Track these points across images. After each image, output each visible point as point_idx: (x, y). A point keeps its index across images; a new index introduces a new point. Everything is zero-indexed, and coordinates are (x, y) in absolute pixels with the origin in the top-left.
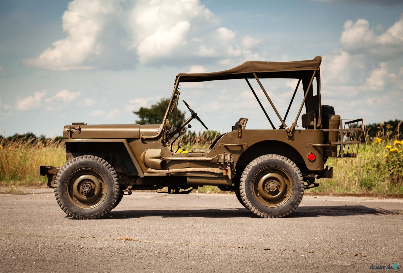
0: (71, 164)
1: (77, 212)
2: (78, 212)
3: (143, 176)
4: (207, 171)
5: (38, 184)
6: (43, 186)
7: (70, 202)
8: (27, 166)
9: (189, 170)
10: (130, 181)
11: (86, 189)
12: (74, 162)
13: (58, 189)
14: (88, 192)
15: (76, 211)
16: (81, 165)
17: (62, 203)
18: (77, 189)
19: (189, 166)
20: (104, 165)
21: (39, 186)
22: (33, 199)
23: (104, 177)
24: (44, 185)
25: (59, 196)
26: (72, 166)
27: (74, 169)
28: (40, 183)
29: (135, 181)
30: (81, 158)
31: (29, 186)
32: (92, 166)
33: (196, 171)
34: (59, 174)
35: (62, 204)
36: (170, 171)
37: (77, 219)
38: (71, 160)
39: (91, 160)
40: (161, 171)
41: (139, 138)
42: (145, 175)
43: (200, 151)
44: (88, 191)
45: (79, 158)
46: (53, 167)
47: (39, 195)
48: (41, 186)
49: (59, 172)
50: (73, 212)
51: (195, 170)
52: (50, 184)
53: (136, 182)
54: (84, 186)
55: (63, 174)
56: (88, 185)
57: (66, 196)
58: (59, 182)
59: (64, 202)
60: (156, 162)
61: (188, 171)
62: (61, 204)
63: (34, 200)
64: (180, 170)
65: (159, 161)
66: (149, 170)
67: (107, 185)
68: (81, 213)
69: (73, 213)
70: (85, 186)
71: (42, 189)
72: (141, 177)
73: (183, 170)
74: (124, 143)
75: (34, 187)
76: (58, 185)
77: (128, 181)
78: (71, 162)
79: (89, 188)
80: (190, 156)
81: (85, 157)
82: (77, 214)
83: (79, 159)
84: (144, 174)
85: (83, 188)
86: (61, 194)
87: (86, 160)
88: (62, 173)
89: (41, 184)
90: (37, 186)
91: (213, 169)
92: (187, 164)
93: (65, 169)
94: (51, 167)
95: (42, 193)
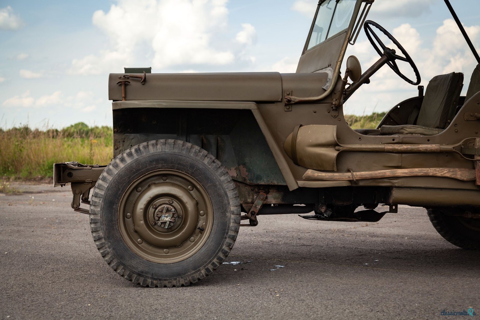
0: (129, 161)
1: (143, 272)
2: (147, 270)
3: (296, 187)
4: (439, 174)
5: (37, 179)
6: (43, 181)
7: (127, 249)
8: (24, 157)
9: (400, 172)
10: (255, 196)
11: (165, 218)
12: (138, 156)
13: (99, 218)
14: (169, 224)
15: (141, 268)
16: (153, 161)
17: (108, 249)
18: (142, 218)
19: (400, 164)
20: (206, 161)
21: (39, 181)
22: (33, 206)
23: (206, 190)
24: (45, 180)
25: (101, 234)
26: (131, 164)
27: (137, 171)
28: (39, 177)
29: (266, 195)
30: (153, 145)
31: (27, 180)
32: (179, 164)
33: (415, 174)
34: (100, 182)
35: (108, 253)
36: (357, 176)
37: (142, 287)
38: (128, 151)
39: (176, 151)
40: (336, 175)
41: (280, 100)
42: (299, 184)
43: (414, 130)
44: (170, 222)
45: (148, 146)
46: (82, 166)
47: (40, 194)
48: (42, 181)
49: (101, 177)
50: (136, 271)
51: (413, 172)
52: (78, 205)
53: (267, 198)
54: (162, 212)
55: (111, 184)
56: (169, 209)
57: (117, 235)
58: (101, 202)
59: (114, 249)
60: (325, 155)
61: (397, 175)
62: (106, 252)
63: (35, 207)
64: (379, 174)
65: (332, 153)
66: (310, 172)
67: (214, 208)
68: (152, 275)
69: (134, 273)
70: (164, 211)
71: (43, 184)
72: (291, 190)
73: (385, 173)
74: (252, 110)
75: (32, 182)
76: (99, 209)
77: (251, 197)
78: (130, 155)
79: (171, 216)
80: (401, 141)
81: (163, 144)
82: (144, 274)
83: (147, 149)
84: (297, 183)
85: (159, 216)
86: (106, 229)
87: (164, 150)
88: (109, 182)
89: (42, 179)
90: (36, 181)
91: (453, 171)
92: (396, 159)
93: (115, 172)
94: (79, 165)
95: (43, 192)
